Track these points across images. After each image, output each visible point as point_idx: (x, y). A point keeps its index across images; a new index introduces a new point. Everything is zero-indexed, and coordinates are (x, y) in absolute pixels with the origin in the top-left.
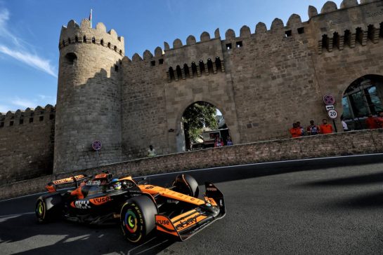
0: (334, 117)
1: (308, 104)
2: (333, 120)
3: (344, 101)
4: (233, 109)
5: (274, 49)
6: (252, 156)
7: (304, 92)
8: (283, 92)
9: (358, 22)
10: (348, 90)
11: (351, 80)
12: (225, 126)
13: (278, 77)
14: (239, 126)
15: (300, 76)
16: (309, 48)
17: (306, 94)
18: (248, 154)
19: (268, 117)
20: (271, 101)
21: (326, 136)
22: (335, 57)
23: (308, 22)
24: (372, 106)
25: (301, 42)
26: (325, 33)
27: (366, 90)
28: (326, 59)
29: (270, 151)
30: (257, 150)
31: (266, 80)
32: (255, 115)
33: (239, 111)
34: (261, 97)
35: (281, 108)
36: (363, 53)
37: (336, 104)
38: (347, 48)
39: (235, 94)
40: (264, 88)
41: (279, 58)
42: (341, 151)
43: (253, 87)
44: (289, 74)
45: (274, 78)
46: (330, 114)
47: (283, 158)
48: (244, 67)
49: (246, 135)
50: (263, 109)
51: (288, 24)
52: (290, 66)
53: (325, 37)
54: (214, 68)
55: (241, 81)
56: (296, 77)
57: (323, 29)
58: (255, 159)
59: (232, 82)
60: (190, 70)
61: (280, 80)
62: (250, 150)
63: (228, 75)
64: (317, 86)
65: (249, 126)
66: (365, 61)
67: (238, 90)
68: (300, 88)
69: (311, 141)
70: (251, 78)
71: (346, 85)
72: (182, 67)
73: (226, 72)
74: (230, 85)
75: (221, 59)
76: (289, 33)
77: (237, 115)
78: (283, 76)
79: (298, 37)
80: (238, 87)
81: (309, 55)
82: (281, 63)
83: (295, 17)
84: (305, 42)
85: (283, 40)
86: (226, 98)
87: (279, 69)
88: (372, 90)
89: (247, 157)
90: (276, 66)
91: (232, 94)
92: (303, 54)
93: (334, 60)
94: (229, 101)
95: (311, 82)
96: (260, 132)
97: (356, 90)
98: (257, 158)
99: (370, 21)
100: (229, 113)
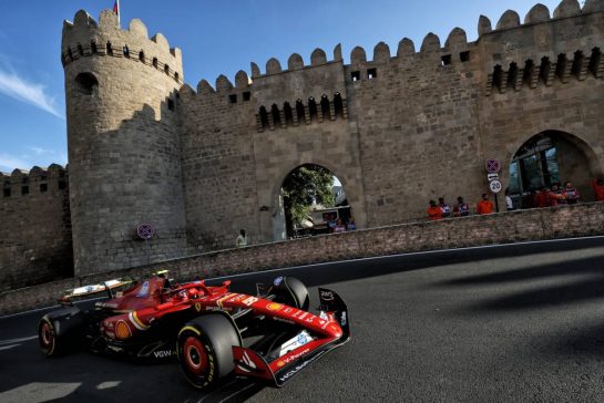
0: (496, 190)
1: (464, 171)
2: (496, 195)
3: (513, 168)
4: (358, 177)
5: (423, 85)
6: (382, 246)
7: (461, 153)
8: (431, 153)
9: (546, 48)
10: (520, 152)
11: (526, 138)
12: (345, 203)
13: (427, 129)
14: (366, 203)
15: (458, 129)
16: (473, 86)
17: (462, 157)
18: (377, 242)
19: (409, 189)
20: (414, 165)
21: (484, 218)
22: (509, 101)
23: (476, 43)
24: (547, 175)
25: (463, 75)
26: (499, 63)
27: (543, 153)
28: (495, 104)
29: (407, 238)
30: (389, 237)
31: (409, 134)
32: (389, 186)
33: (367, 179)
34: (399, 160)
35: (427, 176)
36: (547, 97)
37: (502, 172)
38: (526, 89)
39: (361, 153)
40: (404, 145)
41: (430, 100)
42: (501, 237)
43: (390, 143)
44: (442, 126)
45: (420, 131)
46: (491, 186)
47: (425, 248)
48: (377, 112)
49: (375, 216)
50: (401, 178)
51: (447, 44)
52: (443, 112)
53: (498, 68)
54: (332, 112)
55: (371, 133)
56: (451, 129)
57: (497, 56)
58: (386, 250)
59: (359, 135)
60: (294, 113)
61: (428, 134)
62: (380, 237)
63: (353, 124)
64: (478, 146)
65: (380, 203)
66: (548, 109)
67: (367, 147)
68: (455, 148)
69: (463, 224)
70: (388, 129)
71: (518, 145)
72: (281, 107)
73: (350, 119)
74: (355, 139)
75: (343, 96)
76: (447, 59)
77: (364, 186)
78: (434, 128)
79: (459, 66)
80: (367, 143)
81: (473, 96)
82: (432, 108)
83: (458, 33)
84: (469, 75)
85: (438, 71)
86: (348, 159)
87: (428, 117)
88: (550, 153)
89: (376, 247)
90: (425, 112)
91: (357, 154)
92: (464, 95)
93: (506, 106)
94: (353, 164)
95: (471, 138)
96: (395, 211)
97: (530, 152)
98: (389, 248)
99: (562, 47)
100: (351, 182)
